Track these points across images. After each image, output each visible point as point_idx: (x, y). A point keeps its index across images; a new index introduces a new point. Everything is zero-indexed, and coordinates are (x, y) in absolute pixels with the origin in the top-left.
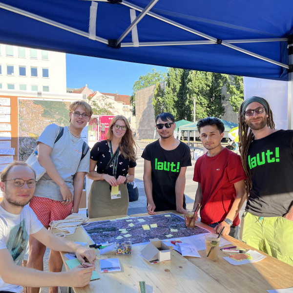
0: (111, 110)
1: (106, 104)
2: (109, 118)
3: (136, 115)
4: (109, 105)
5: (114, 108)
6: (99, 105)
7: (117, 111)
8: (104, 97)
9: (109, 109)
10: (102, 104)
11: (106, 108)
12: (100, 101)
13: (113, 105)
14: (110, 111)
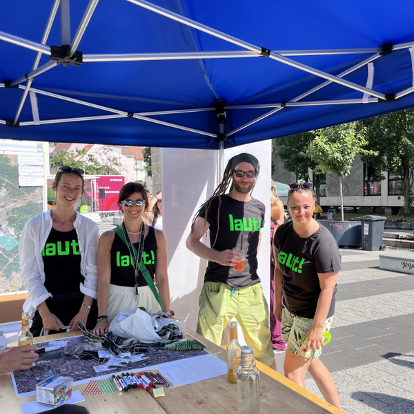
0: (117, 168)
1: (109, 160)
2: (111, 180)
3: (153, 175)
4: (113, 161)
5: (121, 165)
6: (99, 160)
7: (125, 170)
8: (105, 149)
9: (114, 167)
10: (103, 160)
11: (109, 164)
12: (100, 155)
13: (119, 161)
14: (115, 169)
